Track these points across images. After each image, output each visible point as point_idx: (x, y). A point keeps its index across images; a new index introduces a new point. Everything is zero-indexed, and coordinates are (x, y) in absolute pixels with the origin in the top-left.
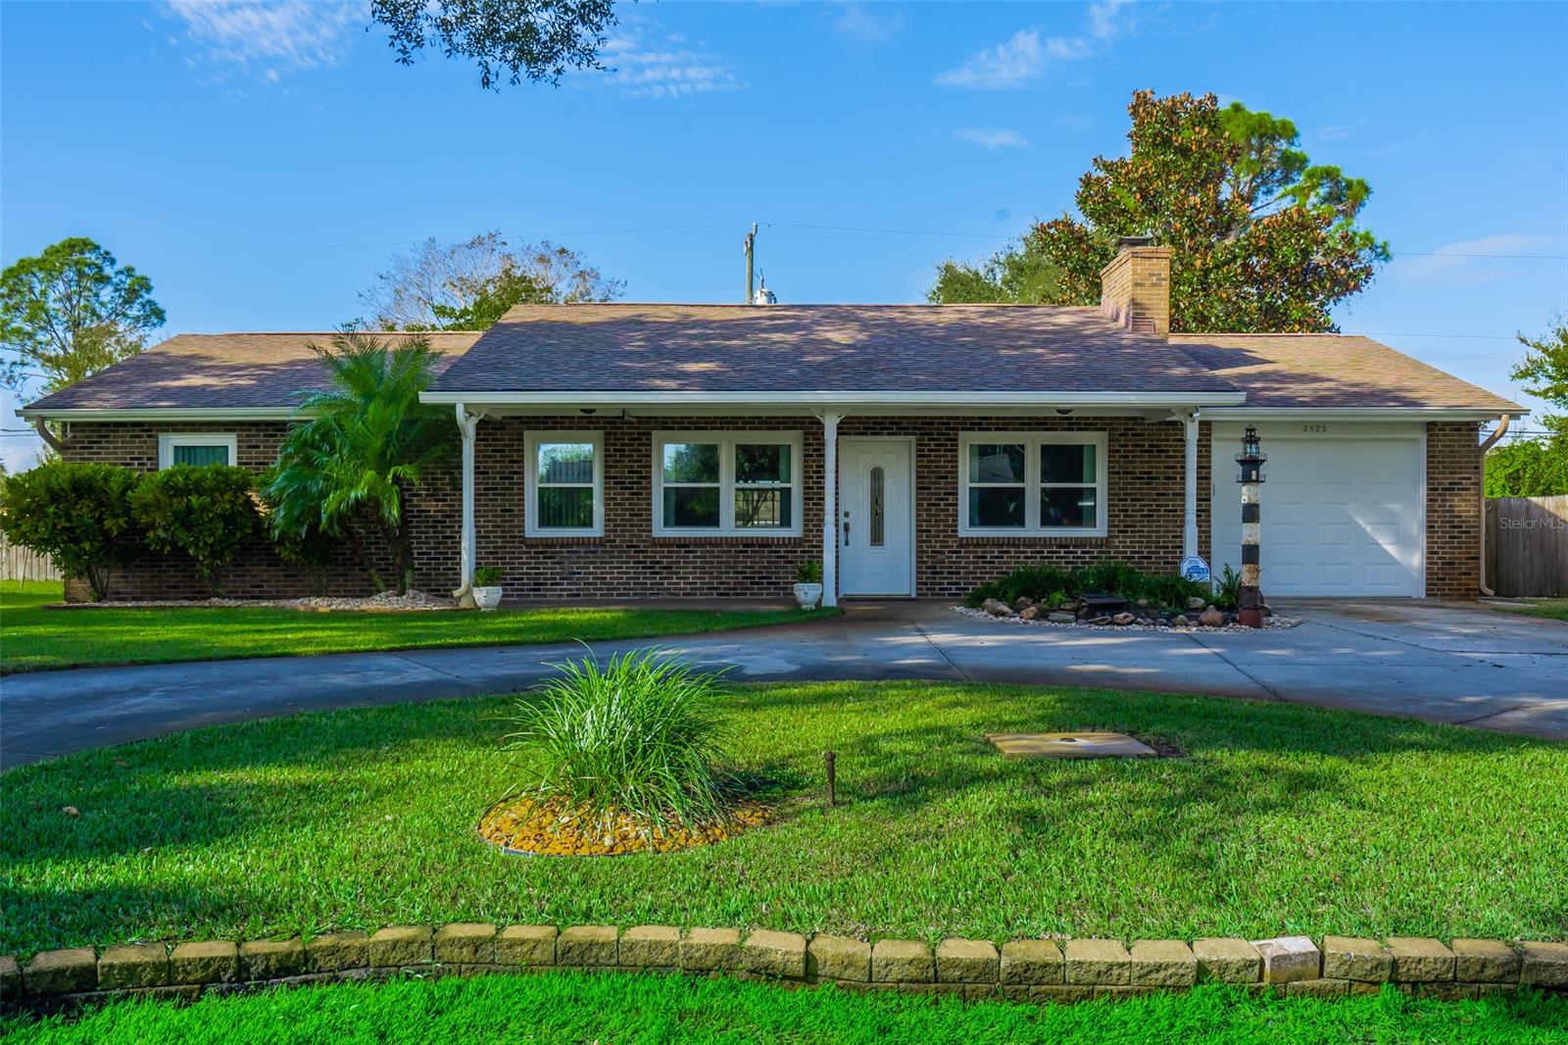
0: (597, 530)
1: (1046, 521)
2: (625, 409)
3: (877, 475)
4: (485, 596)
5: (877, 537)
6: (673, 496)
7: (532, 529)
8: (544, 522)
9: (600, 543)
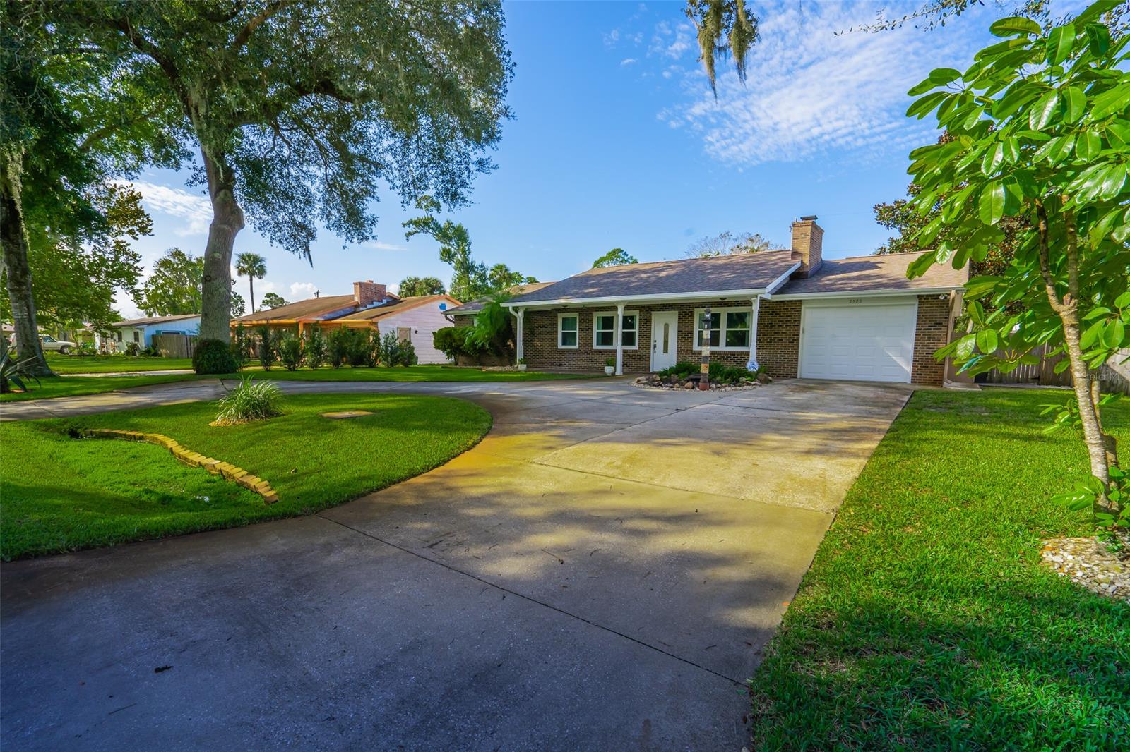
0: (576, 347)
1: (728, 344)
2: (584, 304)
3: (666, 326)
4: (523, 367)
5: (666, 350)
6: (601, 335)
7: (560, 346)
8: (564, 344)
9: (576, 351)
